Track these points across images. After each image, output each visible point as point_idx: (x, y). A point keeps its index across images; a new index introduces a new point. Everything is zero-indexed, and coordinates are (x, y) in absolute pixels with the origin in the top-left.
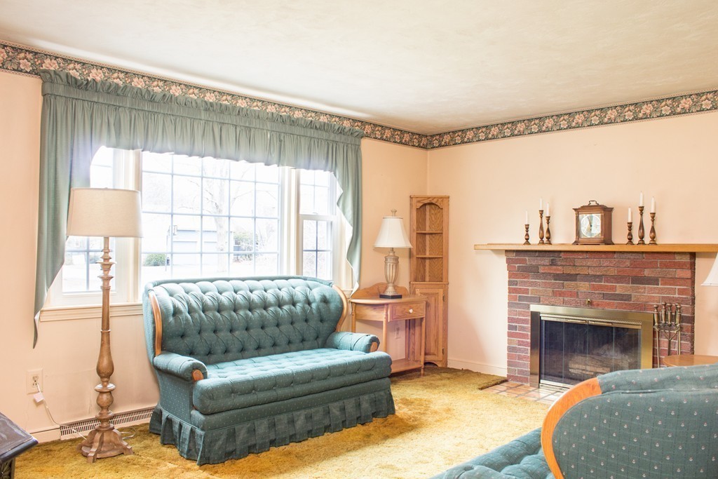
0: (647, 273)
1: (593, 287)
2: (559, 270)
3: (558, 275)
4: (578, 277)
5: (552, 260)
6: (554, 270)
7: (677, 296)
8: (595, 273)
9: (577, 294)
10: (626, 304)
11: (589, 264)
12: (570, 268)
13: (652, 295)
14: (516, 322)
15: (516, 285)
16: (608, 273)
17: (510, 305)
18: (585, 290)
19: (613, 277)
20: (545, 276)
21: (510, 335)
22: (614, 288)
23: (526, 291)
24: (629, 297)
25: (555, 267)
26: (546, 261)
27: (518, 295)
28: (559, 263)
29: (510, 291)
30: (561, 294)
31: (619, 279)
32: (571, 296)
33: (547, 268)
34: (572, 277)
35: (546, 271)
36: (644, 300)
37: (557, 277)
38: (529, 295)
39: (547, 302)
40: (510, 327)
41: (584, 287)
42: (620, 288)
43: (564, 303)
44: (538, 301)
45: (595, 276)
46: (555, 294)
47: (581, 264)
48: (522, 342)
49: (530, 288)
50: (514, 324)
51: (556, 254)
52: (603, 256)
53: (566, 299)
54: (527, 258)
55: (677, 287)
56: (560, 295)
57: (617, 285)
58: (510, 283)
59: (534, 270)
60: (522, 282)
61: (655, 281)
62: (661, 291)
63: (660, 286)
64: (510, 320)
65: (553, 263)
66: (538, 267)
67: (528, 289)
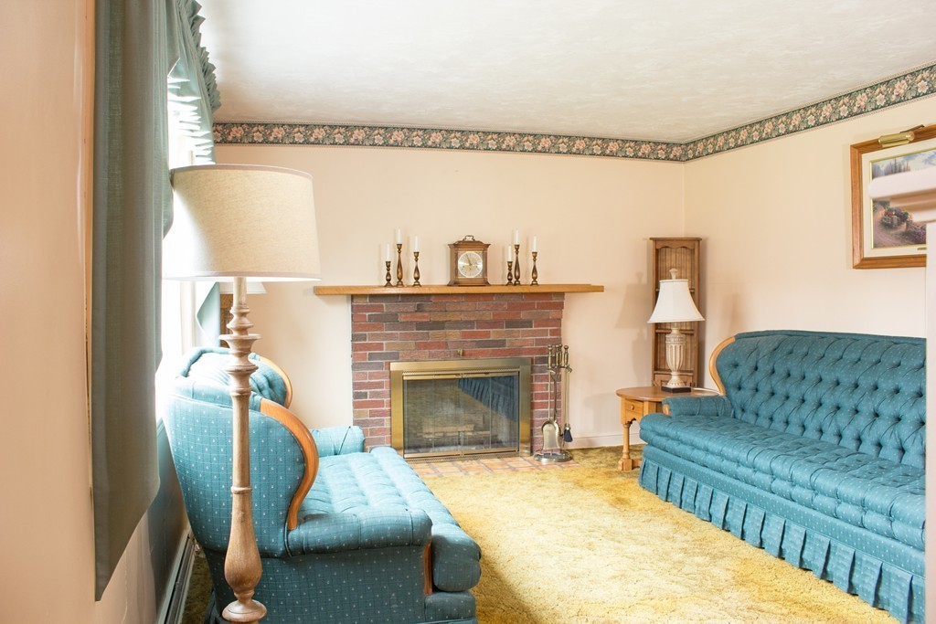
0: (523, 315)
1: (465, 335)
2: (424, 317)
3: (421, 323)
4: (446, 325)
5: (418, 305)
6: (419, 318)
7: (549, 337)
8: (466, 319)
9: (445, 345)
10: (501, 351)
11: (463, 308)
12: (439, 314)
13: (525, 338)
14: (366, 388)
15: (365, 339)
16: (484, 318)
17: (354, 367)
18: (455, 339)
19: (487, 322)
20: (405, 325)
21: (356, 405)
22: (488, 334)
23: (380, 346)
24: (503, 343)
25: (419, 314)
26: (412, 306)
27: (368, 352)
28: (427, 309)
29: (355, 348)
30: (426, 346)
31: (494, 324)
32: (440, 347)
33: (409, 315)
34: (439, 325)
35: (409, 320)
36: (519, 344)
37: (420, 326)
38: (384, 351)
39: (409, 358)
40: (356, 396)
41: (454, 335)
42: (494, 334)
43: (432, 356)
44: (396, 357)
45: (466, 322)
46: (419, 346)
47: (454, 309)
48: (376, 411)
49: (384, 342)
50: (362, 391)
51: (425, 298)
52: (481, 298)
53: (433, 351)
54: (384, 304)
55: (549, 328)
56: (425, 348)
57: (491, 330)
58: (354, 338)
59: (392, 320)
60: (373, 335)
61: (528, 324)
62: (534, 333)
63: (534, 328)
64: (356, 386)
65: (419, 309)
66: (397, 315)
67: (382, 344)
